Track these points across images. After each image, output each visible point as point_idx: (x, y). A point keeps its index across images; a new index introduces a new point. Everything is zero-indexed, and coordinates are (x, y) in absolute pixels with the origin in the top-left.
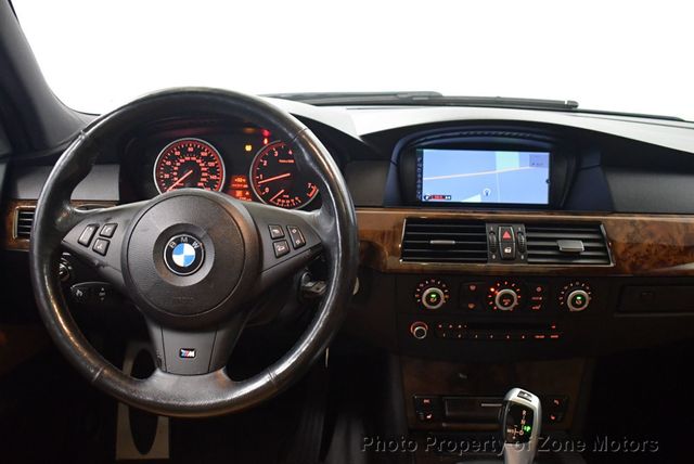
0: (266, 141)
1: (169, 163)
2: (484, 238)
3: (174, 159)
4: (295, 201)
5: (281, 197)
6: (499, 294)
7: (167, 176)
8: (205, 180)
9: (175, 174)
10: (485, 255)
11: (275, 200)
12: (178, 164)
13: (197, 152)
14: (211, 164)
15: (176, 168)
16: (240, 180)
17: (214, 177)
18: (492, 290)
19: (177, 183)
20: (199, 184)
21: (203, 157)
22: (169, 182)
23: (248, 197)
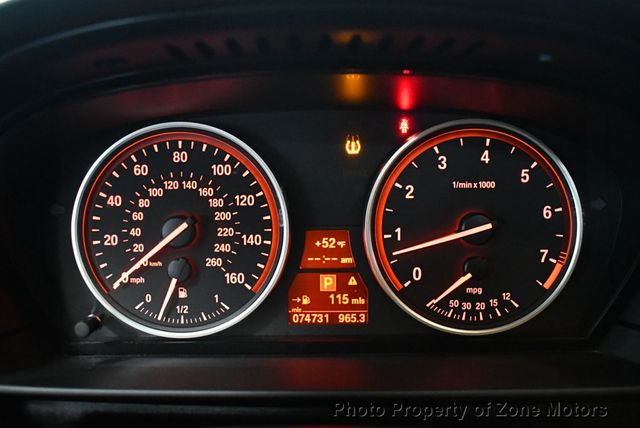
0: (404, 126)
1: (115, 201)
3: (130, 187)
4: (503, 304)
5: (459, 294)
7: (112, 240)
8: (225, 248)
9: (135, 232)
11: (444, 304)
12: (143, 203)
13: (200, 164)
14: (246, 200)
15: (138, 216)
16: (328, 243)
17: (253, 240)
19: (144, 261)
20: (212, 262)
21: (219, 181)
22: (121, 258)
23: (353, 293)
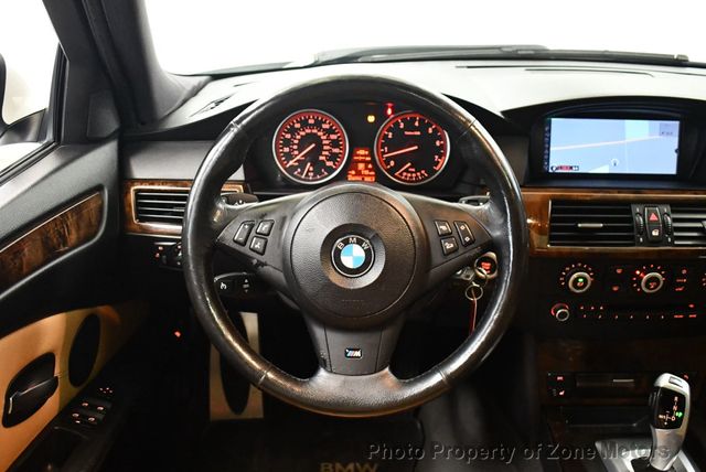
0: (389, 111)
1: (288, 136)
2: (631, 220)
3: (293, 131)
4: (422, 175)
5: (406, 171)
6: (645, 277)
7: (286, 150)
8: (327, 153)
9: (295, 147)
10: (632, 238)
11: (401, 174)
12: (298, 137)
13: (318, 124)
14: (334, 137)
15: (296, 142)
16: (362, 152)
17: (336, 150)
18: (638, 272)
19: (298, 158)
20: (321, 158)
21: (324, 130)
22: (289, 156)
23: (370, 170)
